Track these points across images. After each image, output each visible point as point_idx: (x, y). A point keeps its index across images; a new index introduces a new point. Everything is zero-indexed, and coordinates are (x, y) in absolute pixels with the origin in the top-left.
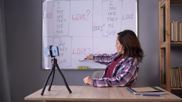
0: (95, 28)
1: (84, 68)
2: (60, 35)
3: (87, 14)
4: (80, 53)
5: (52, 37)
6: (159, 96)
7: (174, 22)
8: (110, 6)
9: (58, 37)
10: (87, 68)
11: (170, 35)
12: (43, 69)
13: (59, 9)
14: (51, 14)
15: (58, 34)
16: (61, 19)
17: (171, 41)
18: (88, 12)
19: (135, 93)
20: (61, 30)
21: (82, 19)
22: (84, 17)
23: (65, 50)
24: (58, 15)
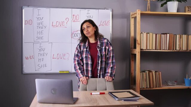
0: (74, 35)
1: (65, 72)
2: (40, 41)
3: (66, 22)
4: (60, 58)
5: (33, 43)
6: (136, 101)
7: (143, 33)
8: (87, 15)
9: (38, 43)
10: (68, 72)
11: (140, 44)
12: (24, 73)
13: (39, 16)
14: (31, 21)
15: (38, 40)
16: (41, 25)
17: (141, 49)
18: (67, 19)
19: (117, 99)
20: (41, 36)
21: (62, 26)
22: (63, 24)
23: (45, 55)
24: (38, 21)
